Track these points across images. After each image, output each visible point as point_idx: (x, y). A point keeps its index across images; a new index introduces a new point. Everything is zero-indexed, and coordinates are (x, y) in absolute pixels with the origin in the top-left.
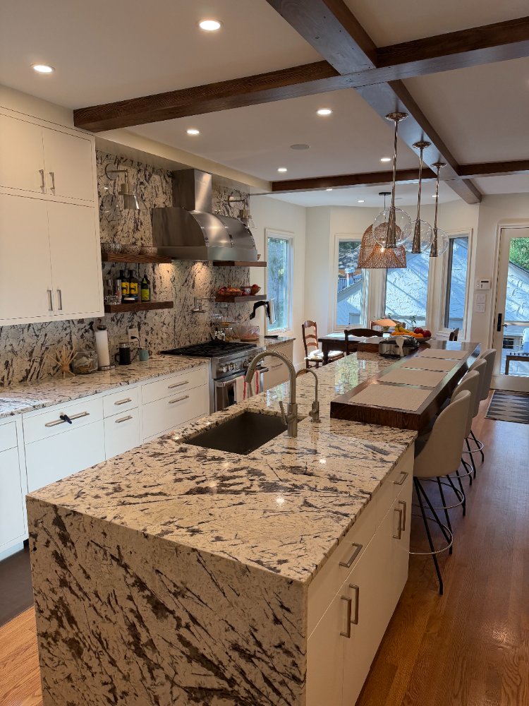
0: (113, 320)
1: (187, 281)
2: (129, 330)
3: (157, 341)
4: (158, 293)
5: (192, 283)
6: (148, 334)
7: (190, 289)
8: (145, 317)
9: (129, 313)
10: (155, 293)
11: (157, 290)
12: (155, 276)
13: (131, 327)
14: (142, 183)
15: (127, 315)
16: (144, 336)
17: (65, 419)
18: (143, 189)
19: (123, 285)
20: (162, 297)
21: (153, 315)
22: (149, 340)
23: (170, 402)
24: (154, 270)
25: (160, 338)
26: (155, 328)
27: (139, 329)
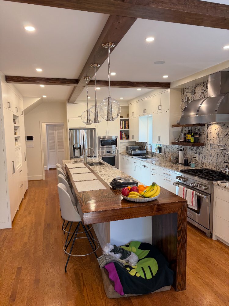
0: (190, 149)
1: (227, 135)
2: (195, 154)
3: (207, 163)
4: (209, 140)
6: (203, 158)
8: (202, 150)
9: (196, 147)
10: (207, 140)
11: (209, 138)
12: (208, 132)
13: (196, 153)
14: (205, 90)
15: (195, 148)
16: (201, 159)
17: (145, 166)
18: (205, 93)
19: (187, 135)
20: (211, 142)
21: (206, 150)
22: (203, 161)
23: (164, 179)
24: (208, 129)
25: (208, 162)
26: (206, 156)
27: (199, 155)
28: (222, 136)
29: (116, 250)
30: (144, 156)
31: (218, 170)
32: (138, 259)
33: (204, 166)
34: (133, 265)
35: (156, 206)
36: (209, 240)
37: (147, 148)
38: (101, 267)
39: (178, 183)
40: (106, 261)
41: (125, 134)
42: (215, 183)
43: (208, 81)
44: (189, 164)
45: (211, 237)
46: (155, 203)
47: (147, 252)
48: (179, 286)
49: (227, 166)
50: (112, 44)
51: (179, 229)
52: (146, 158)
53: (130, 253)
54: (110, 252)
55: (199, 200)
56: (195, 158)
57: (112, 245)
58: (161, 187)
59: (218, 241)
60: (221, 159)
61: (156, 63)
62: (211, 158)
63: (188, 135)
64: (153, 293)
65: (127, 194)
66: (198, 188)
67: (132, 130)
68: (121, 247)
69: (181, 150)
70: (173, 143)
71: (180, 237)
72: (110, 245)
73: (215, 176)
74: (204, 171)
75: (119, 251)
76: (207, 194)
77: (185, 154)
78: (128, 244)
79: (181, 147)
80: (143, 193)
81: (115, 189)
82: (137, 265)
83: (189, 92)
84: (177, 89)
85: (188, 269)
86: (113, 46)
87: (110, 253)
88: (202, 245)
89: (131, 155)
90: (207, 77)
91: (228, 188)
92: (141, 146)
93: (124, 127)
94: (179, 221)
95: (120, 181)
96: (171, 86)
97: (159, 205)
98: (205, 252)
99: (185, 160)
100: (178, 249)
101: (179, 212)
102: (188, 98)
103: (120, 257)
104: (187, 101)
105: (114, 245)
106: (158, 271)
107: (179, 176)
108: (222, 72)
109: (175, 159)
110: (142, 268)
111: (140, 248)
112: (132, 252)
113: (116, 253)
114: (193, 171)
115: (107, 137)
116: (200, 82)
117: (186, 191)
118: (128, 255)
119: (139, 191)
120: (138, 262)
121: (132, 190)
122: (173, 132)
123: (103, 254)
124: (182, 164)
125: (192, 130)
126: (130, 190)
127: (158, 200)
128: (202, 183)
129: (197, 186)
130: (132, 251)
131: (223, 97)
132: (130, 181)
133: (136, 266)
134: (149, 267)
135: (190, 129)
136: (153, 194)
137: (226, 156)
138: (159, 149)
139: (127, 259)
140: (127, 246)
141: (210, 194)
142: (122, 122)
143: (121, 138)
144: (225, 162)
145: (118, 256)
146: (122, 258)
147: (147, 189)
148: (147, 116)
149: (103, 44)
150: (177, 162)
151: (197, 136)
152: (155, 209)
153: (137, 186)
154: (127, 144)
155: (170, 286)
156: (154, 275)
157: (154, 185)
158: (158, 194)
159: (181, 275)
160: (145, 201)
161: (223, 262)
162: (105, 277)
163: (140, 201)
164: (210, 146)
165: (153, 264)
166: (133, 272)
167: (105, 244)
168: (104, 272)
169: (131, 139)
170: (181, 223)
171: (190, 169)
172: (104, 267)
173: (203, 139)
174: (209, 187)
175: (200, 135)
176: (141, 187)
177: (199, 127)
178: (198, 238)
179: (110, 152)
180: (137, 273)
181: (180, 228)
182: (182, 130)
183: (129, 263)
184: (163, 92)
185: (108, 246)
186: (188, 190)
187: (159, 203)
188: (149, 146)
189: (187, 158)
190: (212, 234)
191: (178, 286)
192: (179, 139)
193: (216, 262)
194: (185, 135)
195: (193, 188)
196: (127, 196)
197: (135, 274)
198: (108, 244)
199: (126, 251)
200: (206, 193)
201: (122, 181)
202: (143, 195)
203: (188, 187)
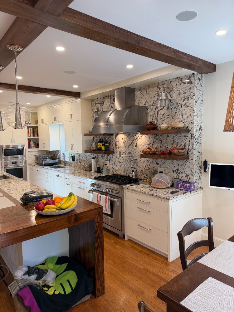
0: (101, 156)
1: (132, 144)
2: (106, 161)
4: (117, 148)
5: (135, 144)
6: (113, 165)
7: (134, 147)
8: (112, 158)
10: (116, 148)
11: (117, 147)
12: (117, 141)
13: (107, 160)
14: (112, 103)
15: (106, 155)
16: (111, 165)
17: (58, 176)
18: (112, 105)
19: (98, 144)
20: (119, 150)
21: (115, 157)
22: (113, 168)
23: (79, 188)
24: (116, 138)
25: (118, 168)
26: (116, 163)
27: (110, 162)
28: (128, 145)
29: (29, 272)
30: (56, 166)
31: (126, 174)
32: (56, 276)
33: (114, 172)
34: (50, 283)
35: (74, 216)
36: (122, 241)
37: (59, 157)
38: (13, 295)
39: (92, 191)
40: (19, 287)
41: (34, 143)
42: (124, 186)
43: (114, 95)
44: (101, 171)
45: (124, 237)
46: (72, 214)
47: (65, 265)
48: (99, 292)
49: (133, 171)
50: (19, 47)
51: (96, 236)
52: (59, 167)
53: (47, 271)
54: (23, 275)
55: (112, 204)
56: (106, 165)
57: (25, 267)
58: (78, 197)
59: (129, 240)
60: (128, 165)
61: (65, 72)
62: (120, 164)
63: (100, 144)
64: (73, 307)
65: (41, 209)
66: (110, 193)
67: (41, 139)
68: (37, 267)
69: (94, 158)
70: (86, 152)
71: (98, 243)
72: (22, 268)
73: (124, 181)
74: (115, 176)
75: (33, 272)
76: (118, 198)
77: (97, 162)
78: (44, 262)
79: (93, 155)
80: (59, 205)
81: (27, 205)
82: (55, 282)
83: (98, 103)
84: (86, 99)
85: (106, 273)
86: (20, 49)
87: (24, 277)
88: (116, 247)
89: (42, 165)
90: (113, 91)
91: (135, 190)
92: (53, 155)
93: (32, 135)
94: (96, 228)
95: (33, 195)
96: (81, 96)
97: (76, 215)
98: (120, 253)
99: (98, 168)
100: (96, 255)
101: (96, 220)
102: (98, 109)
103: (36, 278)
104: (97, 112)
105: (28, 266)
106: (77, 283)
107: (93, 184)
108: (126, 87)
109: (88, 167)
110: (61, 284)
111: (57, 263)
112: (48, 270)
113: (30, 275)
114: (105, 178)
115: (11, 146)
116: (107, 95)
117: (100, 196)
118: (44, 274)
119: (56, 204)
120: (55, 279)
121: (47, 203)
122: (86, 141)
123: (14, 280)
124: (95, 172)
125: (102, 139)
126: (45, 203)
127: (75, 210)
128: (114, 188)
129: (110, 191)
130: (48, 268)
131: (128, 110)
132: (44, 194)
133: (54, 284)
134: (68, 281)
135: (100, 138)
136: (70, 205)
137: (132, 162)
138: (72, 158)
139: (43, 278)
140: (43, 264)
141: (121, 198)
142: (29, 129)
143: (29, 147)
144: (131, 168)
145: (33, 277)
146: (37, 279)
147: (64, 201)
148: (58, 124)
149: (8, 46)
150: (91, 170)
151: (108, 145)
152: (73, 220)
153: (52, 198)
154: (37, 154)
155: (90, 294)
156: (74, 288)
157: (71, 195)
158: (75, 204)
159: (100, 280)
160: (62, 213)
161: (135, 258)
162: (18, 305)
163: (57, 214)
164: (118, 153)
165: (72, 277)
166: (51, 290)
167: (17, 268)
168: (17, 300)
169: (41, 148)
170: (98, 229)
171: (103, 175)
172: (17, 295)
173: (112, 147)
174: (120, 191)
175: (110, 144)
176: (57, 199)
177: (108, 137)
178: (113, 241)
179: (16, 163)
180: (55, 290)
181: (97, 234)
182: (94, 139)
183: (47, 281)
184: (73, 101)
185: (21, 269)
186: (102, 196)
187: (76, 212)
188: (62, 155)
189: (100, 165)
190: (124, 235)
191: (97, 292)
192: (92, 147)
193: (129, 260)
194: (96, 143)
195: (106, 194)
196: (42, 210)
197: (54, 292)
198: (20, 267)
199: (42, 270)
200: (117, 196)
201: (35, 195)
202: (61, 207)
203: (102, 193)
